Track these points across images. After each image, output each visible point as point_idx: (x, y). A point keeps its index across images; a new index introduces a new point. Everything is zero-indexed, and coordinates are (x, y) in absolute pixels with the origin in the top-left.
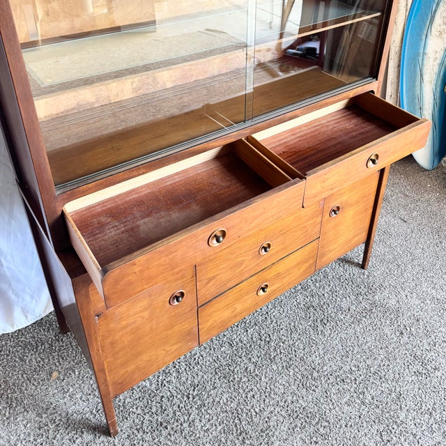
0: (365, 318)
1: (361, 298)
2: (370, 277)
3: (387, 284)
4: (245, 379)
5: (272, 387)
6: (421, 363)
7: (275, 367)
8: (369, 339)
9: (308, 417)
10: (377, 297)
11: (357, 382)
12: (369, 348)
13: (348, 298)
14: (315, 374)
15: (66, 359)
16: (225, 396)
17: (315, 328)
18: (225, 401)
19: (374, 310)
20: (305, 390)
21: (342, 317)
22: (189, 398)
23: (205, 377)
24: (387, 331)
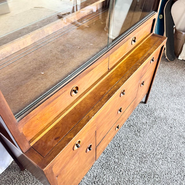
0: (155, 125)
1: (149, 117)
2: (149, 107)
3: (157, 108)
4: (116, 167)
5: (129, 167)
6: (183, 138)
7: (126, 157)
8: (159, 133)
9: (149, 175)
10: (155, 114)
11: (162, 154)
12: (161, 137)
13: (144, 118)
14: (144, 156)
15: (29, 183)
16: (111, 177)
17: (136, 135)
18: (111, 179)
19: (157, 121)
20: (143, 164)
21: (145, 127)
22: (95, 183)
23: (98, 171)
24: (165, 128)
